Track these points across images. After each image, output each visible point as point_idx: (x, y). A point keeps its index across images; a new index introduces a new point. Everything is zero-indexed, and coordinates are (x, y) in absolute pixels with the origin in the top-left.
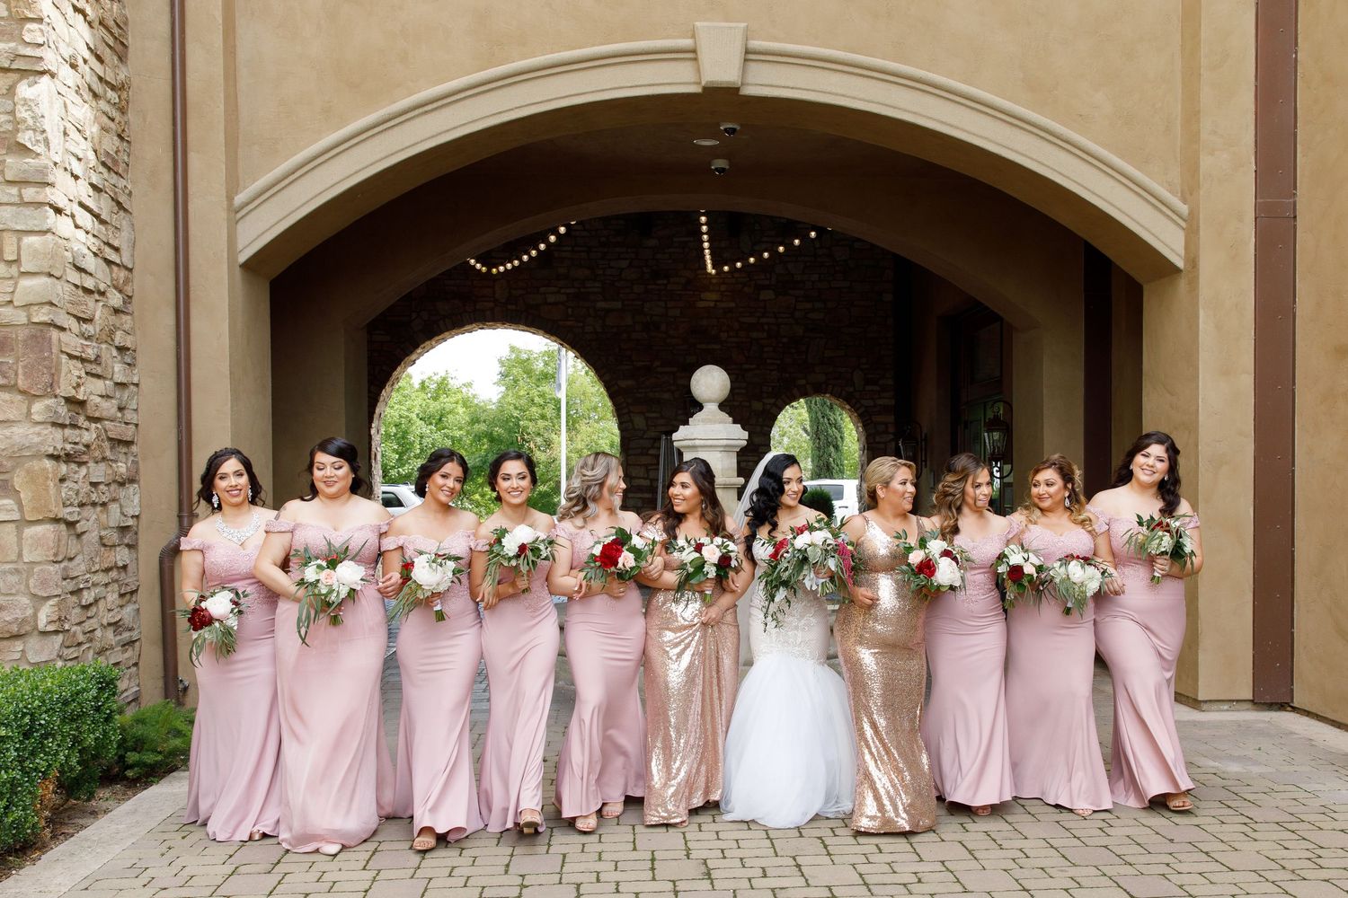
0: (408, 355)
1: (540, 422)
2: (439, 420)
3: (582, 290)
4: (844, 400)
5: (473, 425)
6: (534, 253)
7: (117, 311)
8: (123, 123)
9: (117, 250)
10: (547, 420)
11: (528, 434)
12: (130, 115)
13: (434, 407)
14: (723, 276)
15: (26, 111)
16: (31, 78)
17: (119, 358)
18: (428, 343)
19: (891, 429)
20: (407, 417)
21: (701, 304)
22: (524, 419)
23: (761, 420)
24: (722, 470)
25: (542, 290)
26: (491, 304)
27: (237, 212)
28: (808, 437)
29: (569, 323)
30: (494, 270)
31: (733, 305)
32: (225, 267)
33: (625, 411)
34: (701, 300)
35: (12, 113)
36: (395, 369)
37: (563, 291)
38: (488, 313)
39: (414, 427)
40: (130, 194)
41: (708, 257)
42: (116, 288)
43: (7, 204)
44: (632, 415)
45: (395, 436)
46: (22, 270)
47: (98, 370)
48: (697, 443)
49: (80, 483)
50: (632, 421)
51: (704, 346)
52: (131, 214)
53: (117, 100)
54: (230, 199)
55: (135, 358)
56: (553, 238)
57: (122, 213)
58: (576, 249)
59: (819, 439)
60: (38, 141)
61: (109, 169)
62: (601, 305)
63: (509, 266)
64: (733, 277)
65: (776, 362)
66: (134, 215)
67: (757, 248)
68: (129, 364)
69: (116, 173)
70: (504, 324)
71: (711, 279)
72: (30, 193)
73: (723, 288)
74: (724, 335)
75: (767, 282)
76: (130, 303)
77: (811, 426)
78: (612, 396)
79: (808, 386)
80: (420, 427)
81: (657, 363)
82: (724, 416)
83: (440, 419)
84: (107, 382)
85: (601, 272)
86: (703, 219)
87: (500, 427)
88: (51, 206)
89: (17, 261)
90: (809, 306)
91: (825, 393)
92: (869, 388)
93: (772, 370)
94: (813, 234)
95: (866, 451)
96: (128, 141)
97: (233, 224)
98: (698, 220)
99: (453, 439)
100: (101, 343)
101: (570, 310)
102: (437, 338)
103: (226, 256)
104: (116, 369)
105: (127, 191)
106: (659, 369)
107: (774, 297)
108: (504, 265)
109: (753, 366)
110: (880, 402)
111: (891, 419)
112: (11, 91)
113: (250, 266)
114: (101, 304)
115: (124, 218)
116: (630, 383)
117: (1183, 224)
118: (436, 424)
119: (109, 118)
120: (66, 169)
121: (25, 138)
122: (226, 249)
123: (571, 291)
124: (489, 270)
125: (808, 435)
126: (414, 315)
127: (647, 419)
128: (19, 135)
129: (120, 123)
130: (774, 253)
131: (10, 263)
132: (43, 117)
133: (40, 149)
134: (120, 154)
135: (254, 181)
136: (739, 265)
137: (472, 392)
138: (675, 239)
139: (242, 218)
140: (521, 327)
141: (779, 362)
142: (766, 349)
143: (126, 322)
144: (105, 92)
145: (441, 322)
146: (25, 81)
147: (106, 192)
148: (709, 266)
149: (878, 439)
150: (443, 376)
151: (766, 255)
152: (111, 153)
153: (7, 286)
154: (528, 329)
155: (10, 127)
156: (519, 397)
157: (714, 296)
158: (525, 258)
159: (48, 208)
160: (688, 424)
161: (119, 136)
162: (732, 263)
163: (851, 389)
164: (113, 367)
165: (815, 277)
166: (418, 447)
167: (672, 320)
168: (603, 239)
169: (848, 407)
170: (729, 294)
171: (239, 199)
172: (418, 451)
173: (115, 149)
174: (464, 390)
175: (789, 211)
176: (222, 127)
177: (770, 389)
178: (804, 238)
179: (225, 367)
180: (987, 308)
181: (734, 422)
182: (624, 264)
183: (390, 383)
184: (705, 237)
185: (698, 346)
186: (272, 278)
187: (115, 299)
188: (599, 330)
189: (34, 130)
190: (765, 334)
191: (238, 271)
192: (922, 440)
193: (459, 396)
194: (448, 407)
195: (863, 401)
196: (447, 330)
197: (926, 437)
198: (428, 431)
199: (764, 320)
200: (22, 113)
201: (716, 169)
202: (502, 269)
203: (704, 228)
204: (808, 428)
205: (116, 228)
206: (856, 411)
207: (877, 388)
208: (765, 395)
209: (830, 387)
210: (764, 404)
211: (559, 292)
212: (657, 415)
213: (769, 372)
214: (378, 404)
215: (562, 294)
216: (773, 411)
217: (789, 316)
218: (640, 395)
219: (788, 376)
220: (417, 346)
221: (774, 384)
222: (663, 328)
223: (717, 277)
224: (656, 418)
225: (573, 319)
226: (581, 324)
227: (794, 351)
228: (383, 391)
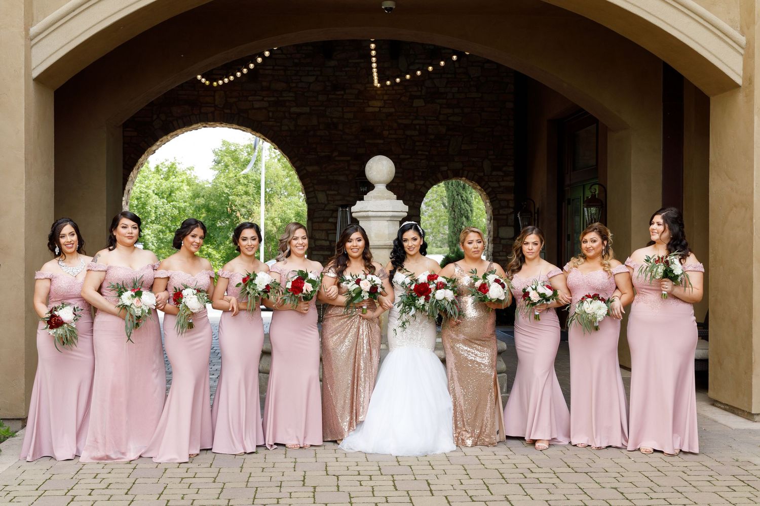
0: (150, 147)
1: (244, 197)
2: (168, 195)
3: (280, 99)
4: (476, 182)
5: (194, 199)
6: (245, 71)
10: (249, 195)
11: (235, 206)
13: (166, 185)
14: (386, 88)
18: (165, 137)
19: (512, 205)
20: (146, 192)
21: (370, 110)
22: (232, 195)
23: (413, 196)
24: (389, 234)
25: (250, 98)
26: (213, 109)
27: (32, 40)
28: (447, 210)
29: (271, 123)
30: (215, 84)
31: (392, 110)
32: (23, 80)
33: (311, 189)
34: (369, 106)
36: (140, 157)
37: (265, 99)
38: (210, 115)
39: (151, 200)
41: (375, 74)
44: (316, 192)
45: (137, 206)
48: (370, 214)
50: (316, 197)
51: (370, 141)
54: (27, 30)
56: (259, 60)
58: (276, 68)
59: (454, 211)
62: (294, 110)
63: (226, 80)
64: (393, 90)
65: (424, 153)
67: (411, 67)
70: (221, 124)
71: (376, 90)
73: (386, 97)
74: (386, 133)
75: (419, 93)
77: (449, 202)
78: (301, 178)
79: (449, 172)
80: (155, 200)
81: (335, 154)
82: (391, 194)
83: (170, 194)
85: (294, 85)
86: (373, 46)
87: (215, 200)
90: (450, 111)
91: (462, 177)
92: (494, 173)
93: (421, 160)
94: (455, 57)
95: (492, 221)
97: (29, 49)
98: (369, 46)
99: (179, 209)
101: (271, 114)
102: (172, 134)
103: (23, 71)
106: (337, 158)
107: (423, 104)
108: (223, 80)
109: (408, 156)
110: (503, 184)
111: (511, 197)
113: (42, 80)
116: (315, 168)
117: (742, 52)
118: (167, 197)
122: (23, 68)
123: (273, 99)
124: (211, 83)
125: (446, 208)
126: (155, 117)
127: (327, 195)
130: (425, 71)
135: (45, 17)
136: (398, 80)
137: (193, 174)
138: (350, 61)
139: (36, 44)
140: (234, 126)
141: (427, 153)
142: (417, 144)
145: (175, 122)
148: (376, 81)
149: (501, 212)
150: (173, 162)
151: (419, 73)
154: (240, 127)
156: (230, 178)
157: (379, 104)
158: (239, 74)
160: (363, 200)
162: (393, 79)
163: (482, 174)
165: (455, 90)
166: (153, 215)
167: (348, 121)
168: (296, 61)
169: (479, 187)
170: (391, 102)
171: (34, 30)
172: (153, 218)
174: (188, 172)
175: (440, 40)
177: (420, 174)
178: (448, 60)
179: (21, 155)
180: (587, 113)
181: (398, 199)
182: (312, 79)
183: (136, 167)
184: (374, 59)
185: (367, 141)
186: (56, 89)
188: (293, 128)
190: (417, 133)
191: (32, 83)
192: (535, 213)
193: (184, 177)
194: (176, 185)
195: (490, 184)
196: (180, 128)
197: (538, 209)
198: (161, 203)
199: (415, 122)
201: (386, 9)
202: (220, 82)
203: (373, 53)
204: (447, 205)
206: (485, 190)
207: (501, 173)
208: (416, 178)
209: (466, 172)
210: (416, 185)
211: (263, 100)
212: (336, 193)
213: (419, 160)
214: (128, 183)
215: (265, 101)
216: (423, 190)
217: (435, 119)
218: (322, 178)
219: (434, 164)
220: (157, 140)
221: (423, 170)
222: (340, 127)
223: (381, 89)
224: (335, 195)
225: (273, 120)
226: (279, 124)
227: (439, 145)
228: (132, 173)
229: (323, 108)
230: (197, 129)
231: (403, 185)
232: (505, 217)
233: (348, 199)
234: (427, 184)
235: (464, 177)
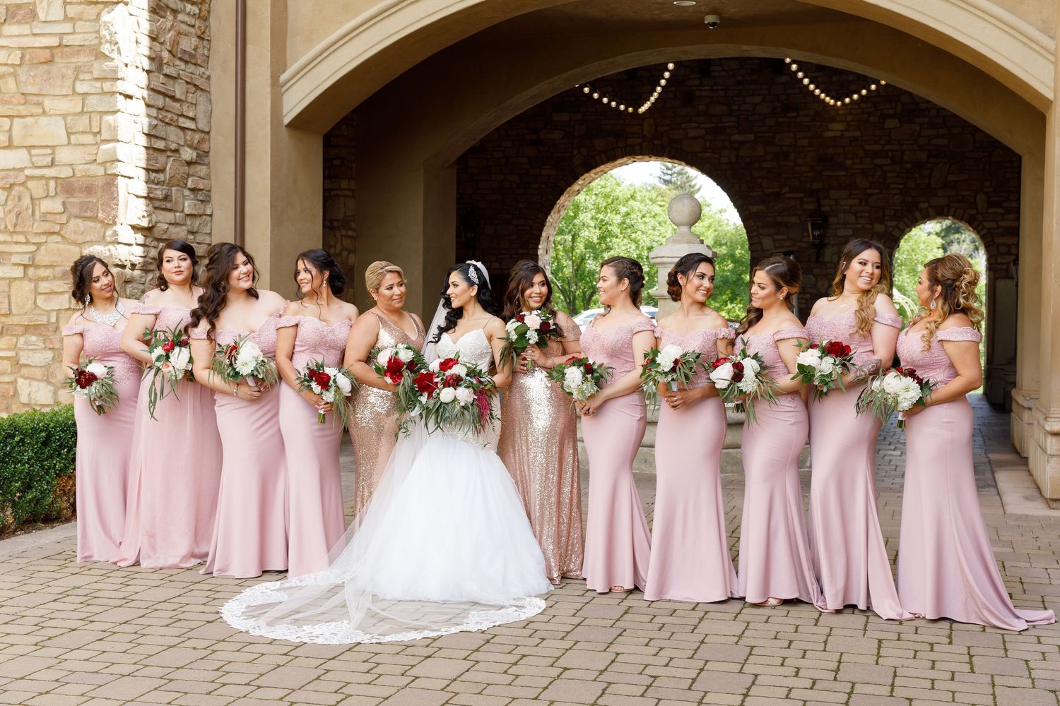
0: (569, 186)
3: (719, 125)
4: (966, 222)
7: (189, 163)
8: (203, 27)
9: (193, 119)
12: (212, 21)
14: (849, 107)
15: (106, 30)
16: (110, 7)
17: (192, 196)
18: (587, 175)
19: (1014, 250)
21: (829, 134)
25: (684, 126)
26: (640, 140)
27: (282, 87)
29: (708, 155)
30: (642, 110)
31: (858, 134)
33: (755, 233)
34: (828, 130)
35: (98, 32)
36: (558, 198)
37: (702, 126)
38: (637, 148)
40: (209, 78)
42: (190, 147)
43: (94, 94)
44: (761, 237)
46: (102, 138)
47: (169, 205)
49: (146, 285)
50: (760, 243)
51: (830, 173)
52: (209, 92)
53: (197, 11)
54: (275, 77)
55: (210, 196)
57: (199, 93)
58: (715, 88)
60: (113, 50)
61: (187, 62)
62: (736, 137)
64: (859, 108)
65: (898, 186)
66: (212, 92)
68: (202, 201)
69: (195, 64)
70: (650, 157)
71: (840, 108)
72: (107, 86)
73: (849, 118)
74: (849, 163)
75: (892, 111)
76: (207, 156)
78: (744, 220)
79: (930, 210)
81: (786, 189)
84: (178, 214)
85: (736, 108)
88: (121, 94)
89: (100, 132)
90: (933, 132)
91: (947, 216)
92: (991, 210)
93: (894, 195)
96: (207, 40)
97: (277, 98)
100: (173, 186)
101: (708, 144)
102: (594, 171)
104: (186, 204)
105: (206, 76)
106: (787, 195)
107: (898, 125)
109: (877, 191)
110: (1003, 224)
111: (1013, 240)
112: (99, 15)
113: (301, 124)
114: (172, 159)
115: (200, 96)
116: (761, 208)
117: (1052, 58)
119: (189, 25)
120: (137, 67)
121: (106, 49)
123: (710, 125)
124: (636, 110)
126: (575, 151)
127: (775, 241)
128: (102, 47)
129: (200, 27)
131: (95, 134)
132: (116, 33)
133: (112, 55)
134: (200, 51)
135: (295, 63)
136: (856, 97)
139: (286, 90)
141: (902, 186)
142: (889, 175)
143: (200, 170)
144: (185, 7)
145: (598, 158)
146: (107, 9)
147: (182, 79)
149: (999, 260)
152: (188, 50)
153: (93, 149)
154: (672, 160)
155: (96, 42)
157: (839, 126)
159: (118, 95)
161: (199, 37)
162: (848, 96)
163: (974, 212)
164: (184, 204)
167: (801, 149)
168: (739, 78)
169: (970, 228)
170: (855, 123)
173: (193, 47)
176: (268, 25)
177: (893, 212)
182: (757, 99)
185: (825, 173)
186: (324, 133)
187: (188, 154)
188: (733, 160)
189: (111, 43)
190: (889, 161)
191: (283, 131)
195: (986, 224)
196: (603, 164)
199: (887, 148)
200: (104, 32)
201: (709, 24)
205: (192, 104)
206: (978, 232)
207: (999, 210)
208: (887, 218)
209: (953, 210)
210: (886, 226)
211: (699, 127)
212: (785, 237)
213: (891, 196)
214: (545, 229)
215: (702, 129)
216: (896, 233)
217: (912, 142)
218: (768, 219)
219: (910, 199)
220: (577, 178)
221: (897, 208)
222: (792, 157)
223: (844, 108)
224: (784, 240)
225: (710, 151)
226: (716, 156)
227: (917, 176)
228: (549, 217)
229: (771, 135)
230: (627, 165)
231: (870, 226)
232: (1004, 267)
233: (799, 244)
234: (901, 225)
235: (951, 216)
